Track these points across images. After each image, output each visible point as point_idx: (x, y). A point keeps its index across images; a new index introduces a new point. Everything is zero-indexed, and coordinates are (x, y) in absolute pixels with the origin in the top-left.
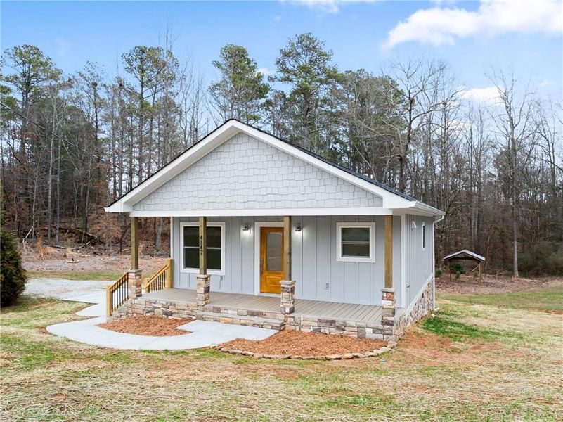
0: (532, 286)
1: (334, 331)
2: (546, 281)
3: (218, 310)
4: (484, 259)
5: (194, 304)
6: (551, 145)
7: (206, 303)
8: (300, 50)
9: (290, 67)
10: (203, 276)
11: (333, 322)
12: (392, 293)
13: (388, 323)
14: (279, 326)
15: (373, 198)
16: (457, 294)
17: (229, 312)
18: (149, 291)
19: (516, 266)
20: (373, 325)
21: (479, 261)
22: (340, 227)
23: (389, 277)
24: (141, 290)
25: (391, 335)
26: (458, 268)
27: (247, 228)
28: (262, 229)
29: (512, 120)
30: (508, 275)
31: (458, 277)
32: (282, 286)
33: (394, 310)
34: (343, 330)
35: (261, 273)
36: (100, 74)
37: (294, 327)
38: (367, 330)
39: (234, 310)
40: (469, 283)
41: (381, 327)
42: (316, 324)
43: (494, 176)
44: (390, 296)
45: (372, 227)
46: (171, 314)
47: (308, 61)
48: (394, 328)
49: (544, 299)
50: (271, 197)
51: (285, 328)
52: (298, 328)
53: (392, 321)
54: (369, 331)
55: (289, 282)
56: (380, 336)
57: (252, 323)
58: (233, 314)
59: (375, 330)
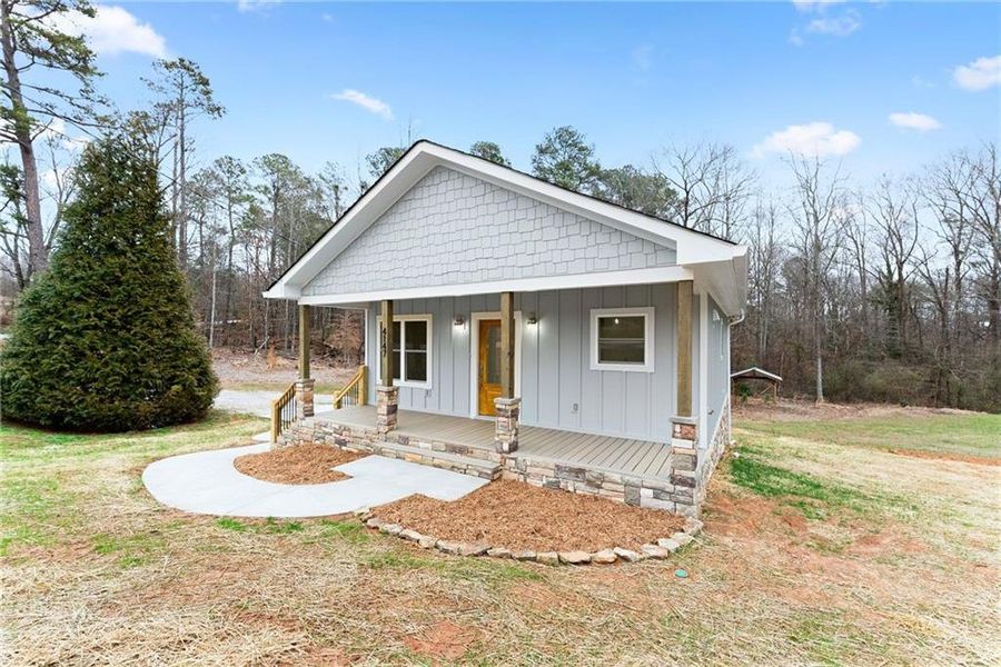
0: (843, 413)
1: (583, 489)
2: (862, 408)
3: (405, 441)
4: (780, 378)
5: (374, 429)
6: (860, 247)
7: (391, 430)
8: (558, 146)
9: (546, 165)
10: (386, 389)
11: (582, 471)
12: (693, 426)
13: (683, 482)
14: (489, 472)
15: (656, 251)
16: (748, 421)
17: (421, 444)
18: (339, 407)
19: (820, 389)
20: (654, 484)
21: (773, 381)
22: (596, 315)
23: (684, 396)
24: (312, 407)
25: (691, 504)
26: (745, 389)
27: (461, 322)
28: (482, 324)
29: (816, 213)
30: (810, 399)
31: (744, 399)
32: (497, 406)
33: (696, 457)
34: (599, 487)
35: (480, 387)
36: (341, 177)
37: (515, 476)
38: (643, 491)
39: (427, 442)
40: (759, 407)
41: (670, 488)
42: (552, 473)
43: (782, 286)
44: (689, 432)
45: (648, 315)
46: (343, 443)
47: (567, 157)
48: (695, 491)
49: (869, 432)
50: (482, 264)
51: (501, 475)
52: (522, 479)
53: (693, 479)
54: (646, 494)
55: (509, 401)
56: (667, 505)
57: (451, 464)
58: (426, 448)
59: (658, 493)
